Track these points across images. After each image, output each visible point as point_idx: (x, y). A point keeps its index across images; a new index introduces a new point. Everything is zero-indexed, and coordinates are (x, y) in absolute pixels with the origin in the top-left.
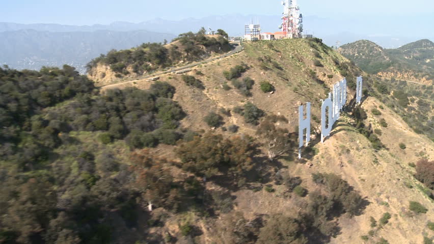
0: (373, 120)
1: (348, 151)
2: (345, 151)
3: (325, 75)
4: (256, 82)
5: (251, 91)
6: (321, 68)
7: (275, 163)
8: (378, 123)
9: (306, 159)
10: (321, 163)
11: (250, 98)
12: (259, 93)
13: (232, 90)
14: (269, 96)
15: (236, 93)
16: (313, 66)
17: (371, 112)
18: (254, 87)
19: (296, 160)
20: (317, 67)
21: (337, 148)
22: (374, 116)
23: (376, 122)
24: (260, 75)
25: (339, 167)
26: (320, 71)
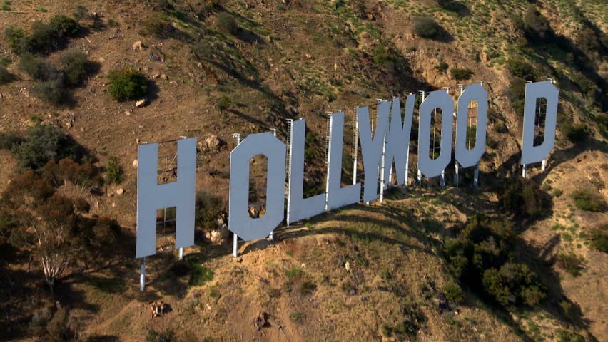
0: (570, 225)
1: (309, 288)
2: (297, 286)
3: (443, 68)
4: (105, 70)
5: (79, 93)
6: (436, 44)
7: (62, 291)
8: (582, 235)
9: (159, 294)
10: (202, 308)
11: (66, 112)
12: (100, 103)
13: (17, 85)
14: (127, 114)
15: (26, 94)
16: (408, 35)
17: (570, 200)
18: (93, 82)
19: (130, 292)
20: (422, 42)
21: (276, 275)
22: (577, 212)
23: (579, 231)
24: (128, 49)
25: (254, 328)
26: (429, 56)
